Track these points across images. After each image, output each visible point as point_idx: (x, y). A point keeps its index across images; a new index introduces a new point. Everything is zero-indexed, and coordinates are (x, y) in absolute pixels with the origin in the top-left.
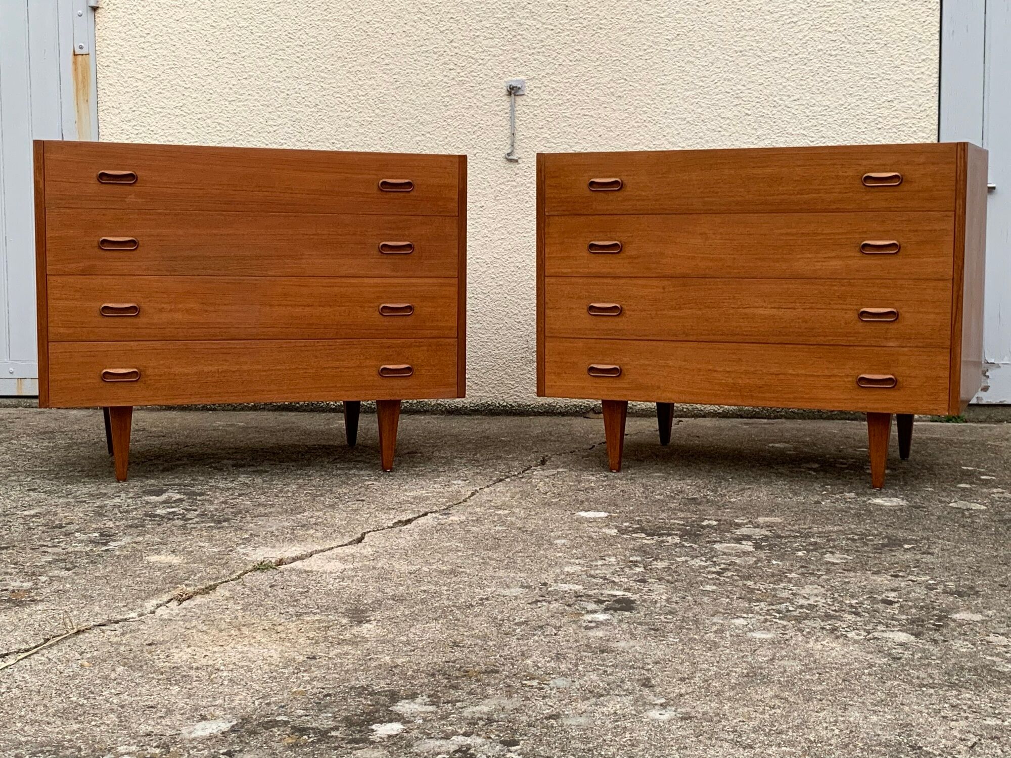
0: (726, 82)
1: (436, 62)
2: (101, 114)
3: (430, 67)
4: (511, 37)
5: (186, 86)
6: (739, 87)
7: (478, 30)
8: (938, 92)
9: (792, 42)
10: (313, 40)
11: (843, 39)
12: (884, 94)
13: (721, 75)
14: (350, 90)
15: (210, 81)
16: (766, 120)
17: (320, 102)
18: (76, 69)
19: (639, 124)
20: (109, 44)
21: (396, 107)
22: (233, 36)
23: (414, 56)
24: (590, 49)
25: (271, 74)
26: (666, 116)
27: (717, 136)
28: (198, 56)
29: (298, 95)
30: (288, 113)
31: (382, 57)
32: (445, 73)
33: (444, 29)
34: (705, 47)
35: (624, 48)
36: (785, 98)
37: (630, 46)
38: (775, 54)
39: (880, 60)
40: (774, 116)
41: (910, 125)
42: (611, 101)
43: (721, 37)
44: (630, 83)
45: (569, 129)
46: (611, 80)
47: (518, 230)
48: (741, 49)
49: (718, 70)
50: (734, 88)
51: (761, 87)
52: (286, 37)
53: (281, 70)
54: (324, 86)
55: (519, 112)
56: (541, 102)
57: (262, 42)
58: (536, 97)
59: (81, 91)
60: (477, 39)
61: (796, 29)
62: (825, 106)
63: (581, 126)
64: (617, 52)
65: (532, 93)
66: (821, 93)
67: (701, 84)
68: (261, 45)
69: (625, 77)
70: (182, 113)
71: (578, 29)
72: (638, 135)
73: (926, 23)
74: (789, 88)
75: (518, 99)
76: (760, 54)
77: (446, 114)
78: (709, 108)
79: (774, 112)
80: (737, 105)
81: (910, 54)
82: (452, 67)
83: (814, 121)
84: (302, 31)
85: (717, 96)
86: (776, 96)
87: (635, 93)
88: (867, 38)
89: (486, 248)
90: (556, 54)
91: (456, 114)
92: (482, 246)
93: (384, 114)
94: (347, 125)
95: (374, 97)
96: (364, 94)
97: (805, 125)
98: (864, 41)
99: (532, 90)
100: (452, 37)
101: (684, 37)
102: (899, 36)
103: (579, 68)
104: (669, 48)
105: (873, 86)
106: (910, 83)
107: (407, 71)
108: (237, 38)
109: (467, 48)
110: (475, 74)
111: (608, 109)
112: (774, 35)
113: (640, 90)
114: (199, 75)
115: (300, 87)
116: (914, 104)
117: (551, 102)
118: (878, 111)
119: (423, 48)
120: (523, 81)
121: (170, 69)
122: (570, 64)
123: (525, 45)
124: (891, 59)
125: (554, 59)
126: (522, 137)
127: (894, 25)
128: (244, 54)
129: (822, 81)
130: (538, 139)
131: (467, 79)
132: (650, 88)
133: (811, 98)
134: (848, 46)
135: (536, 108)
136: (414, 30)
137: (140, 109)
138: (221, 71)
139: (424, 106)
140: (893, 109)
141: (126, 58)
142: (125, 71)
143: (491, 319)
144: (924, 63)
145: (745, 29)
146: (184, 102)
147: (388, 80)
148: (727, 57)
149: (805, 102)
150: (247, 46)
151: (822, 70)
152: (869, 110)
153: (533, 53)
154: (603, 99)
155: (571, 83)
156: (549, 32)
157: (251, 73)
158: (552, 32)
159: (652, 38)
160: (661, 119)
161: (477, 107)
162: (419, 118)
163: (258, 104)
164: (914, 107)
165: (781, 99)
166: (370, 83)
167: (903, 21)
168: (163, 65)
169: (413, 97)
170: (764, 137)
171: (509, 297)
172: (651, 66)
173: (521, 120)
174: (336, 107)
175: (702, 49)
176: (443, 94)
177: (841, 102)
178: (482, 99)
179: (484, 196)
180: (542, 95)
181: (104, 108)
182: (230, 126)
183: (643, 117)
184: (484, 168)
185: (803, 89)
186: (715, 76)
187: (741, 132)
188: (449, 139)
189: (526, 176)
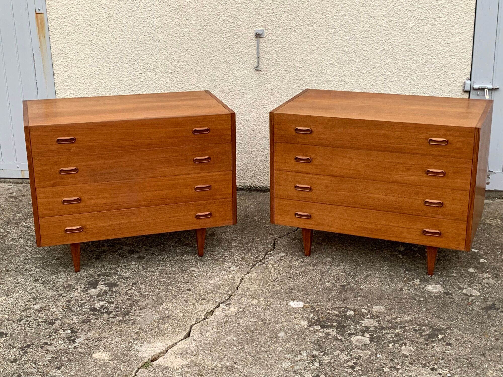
0: (366, 32)
1: (219, 20)
2: (52, 44)
3: (216, 22)
4: (257, 7)
5: (93, 30)
6: (372, 35)
7: (240, 4)
8: (473, 39)
9: (400, 13)
10: (156, 8)
11: (426, 11)
12: (446, 40)
13: (363, 28)
14: (176, 34)
15: (105, 28)
16: (386, 52)
17: (161, 39)
18: (37, 21)
19: (322, 53)
20: (53, 9)
21: (199, 42)
22: (116, 5)
23: (208, 17)
24: (297, 14)
25: (136, 25)
26: (335, 49)
27: (361, 60)
28: (98, 15)
29: (150, 36)
30: (145, 45)
31: (192, 17)
32: (224, 26)
33: (223, 3)
34: (356, 14)
35: (314, 14)
36: (395, 41)
37: (317, 13)
38: (391, 19)
39: (444, 22)
40: (390, 50)
41: (458, 55)
42: (308, 41)
43: (364, 9)
44: (318, 32)
45: (287, 55)
46: (308, 30)
47: (261, 104)
48: (374, 15)
49: (361, 26)
50: (370, 36)
51: (383, 35)
52: (143, 6)
53: (141, 23)
54: (163, 31)
55: (261, 46)
56: (272, 41)
57: (131, 8)
58: (270, 38)
59: (41, 32)
60: (240, 9)
61: (402, 6)
62: (415, 45)
63: (293, 53)
64: (311, 16)
65: (268, 36)
66: (414, 39)
67: (353, 33)
68: (130, 10)
69: (315, 29)
70: (92, 44)
71: (291, 4)
72: (321, 58)
73: (469, 4)
74: (398, 36)
75: (261, 39)
76: (383, 18)
77: (225, 46)
78: (357, 45)
79: (390, 48)
80: (371, 44)
81: (460, 20)
82: (227, 23)
83: (409, 53)
84: (151, 3)
85: (361, 40)
86: (391, 40)
87: (320, 37)
88: (438, 11)
89: (246, 113)
90: (280, 17)
91: (230, 47)
92: (244, 112)
93: (193, 46)
95: (188, 37)
96: (183, 35)
97: (405, 54)
98: (437, 12)
99: (268, 35)
100: (227, 7)
101: (345, 9)
102: (454, 10)
103: (291, 24)
104: (337, 15)
105: (440, 36)
106: (459, 34)
107: (205, 24)
108: (117, 6)
109: (235, 13)
110: (239, 27)
111: (306, 45)
112: (391, 9)
113: (322, 35)
114: (100, 25)
115: (150, 31)
116: (460, 45)
117: (277, 41)
118: (442, 48)
119: (213, 13)
120: (263, 31)
121: (85, 21)
122: (287, 22)
123: (264, 12)
124: (450, 22)
125: (279, 19)
126: (263, 58)
127: (452, 4)
128: (122, 14)
129: (414, 33)
130: (271, 60)
131: (235, 29)
132: (328, 35)
133: (409, 41)
134: (429, 15)
135: (270, 44)
136: (207, 3)
137: (72, 42)
138: (111, 23)
139: (213, 42)
140: (450, 47)
141: (62, 16)
142: (62, 22)
143: (248, 147)
144: (466, 24)
145: (376, 6)
146: (93, 38)
147: (195, 29)
148: (367, 20)
149: (406, 43)
150: (123, 10)
151: (414, 27)
152: (438, 48)
153: (268, 16)
154: (304, 40)
155: (287, 32)
156: (276, 5)
157: (126, 24)
158: (278, 5)
159: (328, 9)
160: (333, 50)
161: (240, 43)
162: (211, 48)
163: (130, 40)
164: (460, 47)
165: (393, 42)
166: (186, 30)
167: (457, 3)
168: (81, 19)
169: (208, 38)
170: (384, 60)
171: (257, 136)
172: (328, 24)
173: (262, 50)
174: (169, 42)
175: (354, 15)
176: (223, 36)
177: (424, 44)
178: (242, 39)
179: (244, 87)
180: (273, 37)
181: (53, 41)
182: (117, 51)
183: (324, 49)
184: (244, 74)
185: (405, 37)
186: (360, 29)
187: (373, 58)
188: (227, 59)
189: (265, 78)
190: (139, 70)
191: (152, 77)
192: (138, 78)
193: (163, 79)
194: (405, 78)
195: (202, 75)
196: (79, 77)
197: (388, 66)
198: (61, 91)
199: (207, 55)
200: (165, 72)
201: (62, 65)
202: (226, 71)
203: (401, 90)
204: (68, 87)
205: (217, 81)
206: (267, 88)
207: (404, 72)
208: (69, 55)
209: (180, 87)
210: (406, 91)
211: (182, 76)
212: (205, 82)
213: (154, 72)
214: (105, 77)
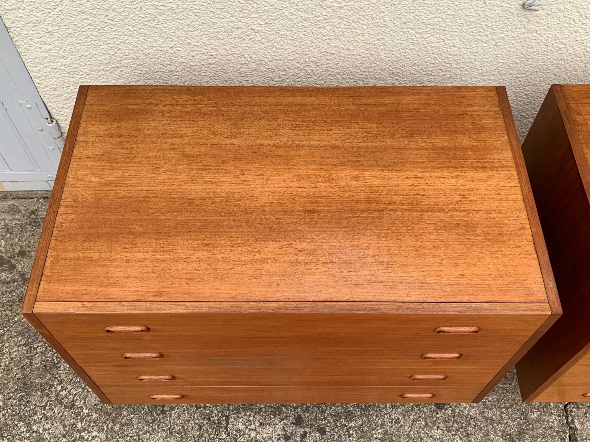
179: (483, 42)
184: (493, 16)
189: (539, 23)
190: (225, 14)
191: (260, 28)
192: (225, 31)
193: (286, 32)
195: (385, 21)
196: (73, 32)
198: (37, 61)
200: (292, 17)
201: (23, 10)
202: (449, 12)
204: (52, 54)
205: (421, 31)
206: (538, 43)
209: (326, 47)
211: (337, 23)
212: (391, 36)
213: (264, 17)
214: (140, 31)
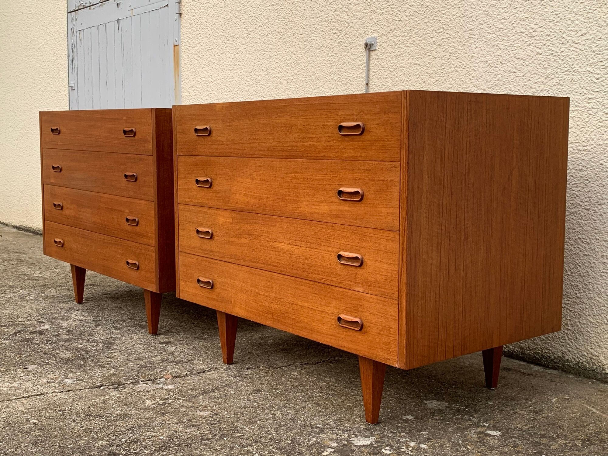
0: (521, 22)
1: (327, 29)
2: (182, 83)
3: (323, 33)
5: (213, 61)
6: (533, 26)
10: (267, 21)
13: (517, 15)
14: (283, 56)
15: (223, 57)
16: (555, 58)
18: (175, 56)
19: (452, 69)
20: (185, 38)
21: (305, 67)
23: (315, 26)
26: (472, 60)
27: (512, 77)
28: (218, 41)
29: (259, 63)
30: (254, 76)
31: (299, 29)
32: (331, 37)
36: (573, 33)
40: (562, 54)
42: (433, 49)
44: (447, 32)
45: (404, 77)
46: (434, 30)
49: (514, 11)
50: (528, 28)
51: (551, 24)
52: (255, 21)
53: (252, 45)
54: (271, 54)
55: (373, 65)
56: (386, 55)
58: (383, 51)
59: (176, 69)
60: (350, 6)
63: (412, 74)
65: (381, 47)
67: (501, 26)
68: (244, 28)
70: (212, 80)
72: (451, 80)
74: (577, 22)
75: (373, 54)
77: (331, 70)
78: (507, 49)
79: (562, 50)
80: (530, 45)
82: (335, 32)
83: (600, 56)
84: (262, 15)
85: (514, 37)
86: (564, 32)
87: (450, 41)
90: (397, 12)
91: (337, 70)
93: (299, 73)
94: (282, 84)
96: (289, 58)
97: (592, 61)
99: (381, 45)
100: (336, 8)
103: (412, 22)
107: (311, 38)
108: (234, 25)
109: (344, 15)
110: (348, 36)
111: (431, 57)
113: (454, 37)
114: (219, 53)
115: (260, 57)
117: (392, 55)
119: (321, 19)
120: (376, 39)
121: (208, 50)
122: (406, 19)
125: (396, 16)
126: (374, 86)
128: (237, 36)
130: (384, 87)
131: (343, 40)
132: (462, 34)
135: (383, 61)
137: (196, 79)
138: (228, 49)
139: (319, 65)
141: (191, 46)
142: (191, 55)
146: (213, 72)
147: (301, 46)
149: (592, 36)
150: (238, 30)
153: (382, 13)
154: (427, 48)
155: (406, 36)
157: (239, 50)
160: (468, 63)
161: (348, 63)
162: (316, 75)
163: (242, 71)
165: (569, 35)
166: (293, 49)
168: (205, 48)
169: (314, 58)
170: (553, 76)
173: (374, 72)
174: (276, 70)
176: (329, 55)
178: (351, 56)
180: (387, 48)
181: (183, 79)
182: (230, 88)
183: (455, 62)
185: (590, 22)
186: (512, 17)
187: (533, 72)
188: (332, 90)
194: (590, 112)
197: (559, 87)
199: (312, 86)
203: (584, 139)
207: (590, 99)
208: (193, 97)
210: (593, 140)
